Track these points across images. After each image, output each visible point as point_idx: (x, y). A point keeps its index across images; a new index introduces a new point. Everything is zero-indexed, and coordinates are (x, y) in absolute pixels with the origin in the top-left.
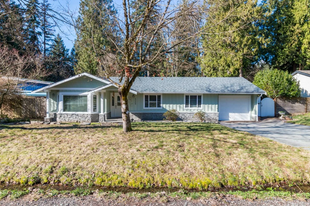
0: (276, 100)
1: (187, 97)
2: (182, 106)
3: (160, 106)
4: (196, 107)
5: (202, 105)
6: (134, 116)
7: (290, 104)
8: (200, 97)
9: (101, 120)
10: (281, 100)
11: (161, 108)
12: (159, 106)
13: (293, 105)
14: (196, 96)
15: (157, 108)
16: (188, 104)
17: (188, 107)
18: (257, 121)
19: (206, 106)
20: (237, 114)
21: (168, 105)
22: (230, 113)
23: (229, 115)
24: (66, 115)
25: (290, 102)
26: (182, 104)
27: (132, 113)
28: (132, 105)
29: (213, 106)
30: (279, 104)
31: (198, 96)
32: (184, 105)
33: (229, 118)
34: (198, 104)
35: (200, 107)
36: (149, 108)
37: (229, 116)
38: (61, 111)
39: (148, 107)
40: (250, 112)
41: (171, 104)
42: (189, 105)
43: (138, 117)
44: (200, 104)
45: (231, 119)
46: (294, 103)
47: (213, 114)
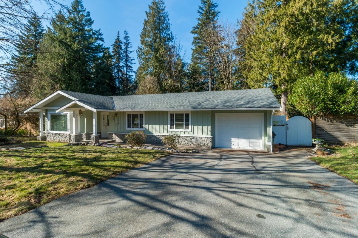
0: (315, 119)
1: (172, 115)
2: (166, 127)
3: (143, 127)
4: (183, 128)
5: (190, 126)
6: (117, 137)
7: (344, 126)
8: (187, 115)
9: (72, 141)
10: (325, 120)
11: (144, 129)
12: (141, 127)
13: (350, 128)
14: (183, 114)
15: (139, 129)
16: (173, 125)
17: (173, 128)
18: (271, 152)
19: (196, 127)
20: (242, 140)
21: (150, 126)
22: (232, 139)
23: (232, 140)
24: (51, 135)
25: (344, 123)
26: (166, 125)
27: (115, 134)
28: (115, 125)
29: (205, 128)
30: (321, 126)
31: (186, 114)
32: (169, 126)
33: (232, 145)
34: (186, 125)
35: (188, 128)
36: (131, 129)
37: (232, 142)
38: (49, 130)
39: (130, 127)
40: (263, 137)
41: (154, 125)
42: (175, 126)
43: (121, 139)
44: (188, 125)
45: (234, 147)
46: (351, 126)
47: (204, 138)
